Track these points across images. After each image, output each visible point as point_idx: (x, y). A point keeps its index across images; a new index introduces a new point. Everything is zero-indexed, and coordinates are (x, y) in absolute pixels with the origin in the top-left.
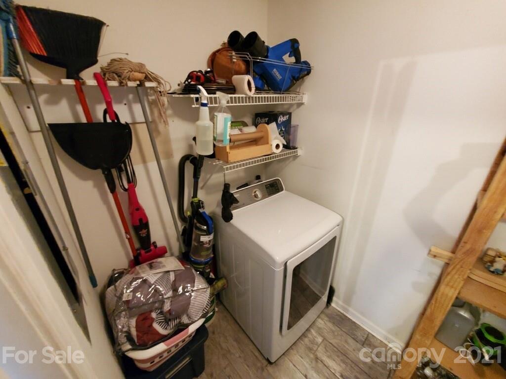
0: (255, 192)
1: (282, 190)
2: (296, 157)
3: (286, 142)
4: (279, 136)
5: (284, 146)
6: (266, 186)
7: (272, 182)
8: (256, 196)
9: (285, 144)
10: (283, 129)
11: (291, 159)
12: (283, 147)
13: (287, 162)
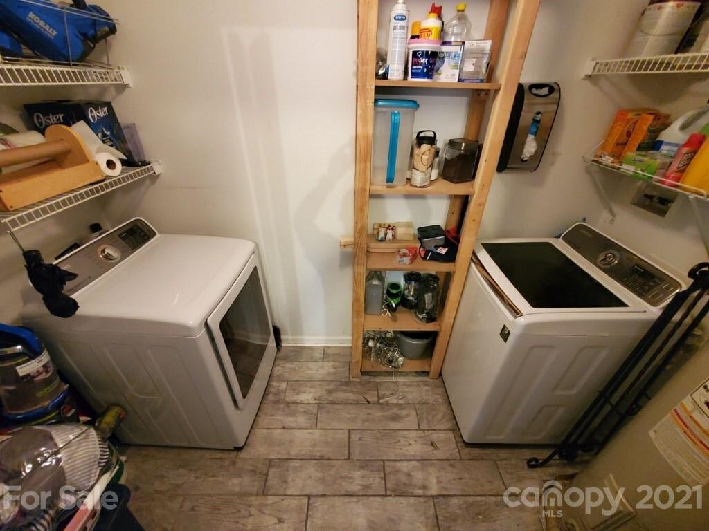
0: (103, 251)
1: (154, 234)
2: (154, 177)
3: (124, 154)
4: (106, 146)
5: (124, 163)
6: (119, 236)
7: (128, 227)
8: (108, 257)
9: (125, 158)
10: (108, 133)
11: (148, 182)
12: (123, 165)
13: (143, 189)
